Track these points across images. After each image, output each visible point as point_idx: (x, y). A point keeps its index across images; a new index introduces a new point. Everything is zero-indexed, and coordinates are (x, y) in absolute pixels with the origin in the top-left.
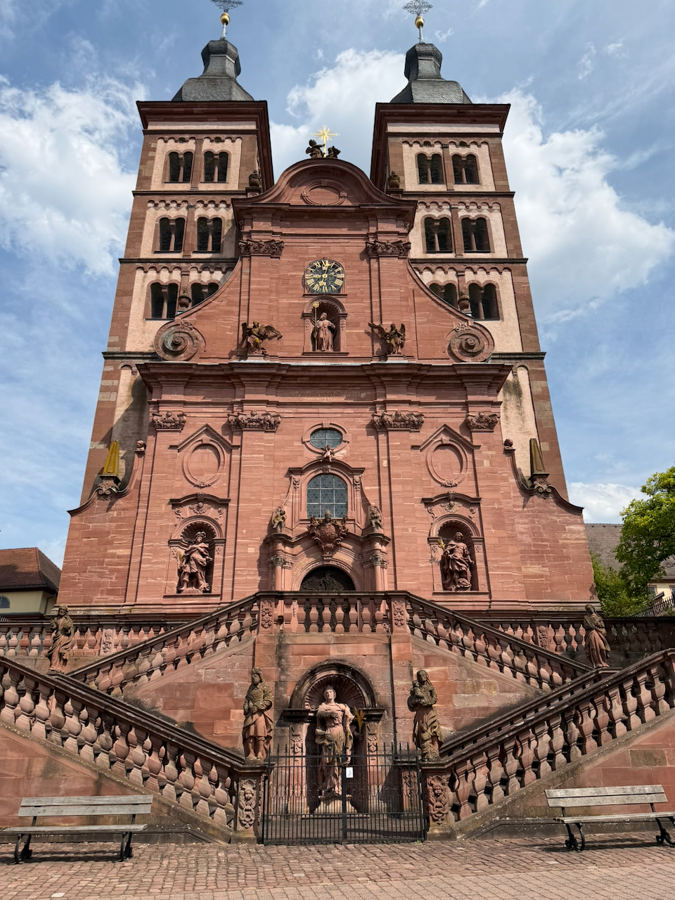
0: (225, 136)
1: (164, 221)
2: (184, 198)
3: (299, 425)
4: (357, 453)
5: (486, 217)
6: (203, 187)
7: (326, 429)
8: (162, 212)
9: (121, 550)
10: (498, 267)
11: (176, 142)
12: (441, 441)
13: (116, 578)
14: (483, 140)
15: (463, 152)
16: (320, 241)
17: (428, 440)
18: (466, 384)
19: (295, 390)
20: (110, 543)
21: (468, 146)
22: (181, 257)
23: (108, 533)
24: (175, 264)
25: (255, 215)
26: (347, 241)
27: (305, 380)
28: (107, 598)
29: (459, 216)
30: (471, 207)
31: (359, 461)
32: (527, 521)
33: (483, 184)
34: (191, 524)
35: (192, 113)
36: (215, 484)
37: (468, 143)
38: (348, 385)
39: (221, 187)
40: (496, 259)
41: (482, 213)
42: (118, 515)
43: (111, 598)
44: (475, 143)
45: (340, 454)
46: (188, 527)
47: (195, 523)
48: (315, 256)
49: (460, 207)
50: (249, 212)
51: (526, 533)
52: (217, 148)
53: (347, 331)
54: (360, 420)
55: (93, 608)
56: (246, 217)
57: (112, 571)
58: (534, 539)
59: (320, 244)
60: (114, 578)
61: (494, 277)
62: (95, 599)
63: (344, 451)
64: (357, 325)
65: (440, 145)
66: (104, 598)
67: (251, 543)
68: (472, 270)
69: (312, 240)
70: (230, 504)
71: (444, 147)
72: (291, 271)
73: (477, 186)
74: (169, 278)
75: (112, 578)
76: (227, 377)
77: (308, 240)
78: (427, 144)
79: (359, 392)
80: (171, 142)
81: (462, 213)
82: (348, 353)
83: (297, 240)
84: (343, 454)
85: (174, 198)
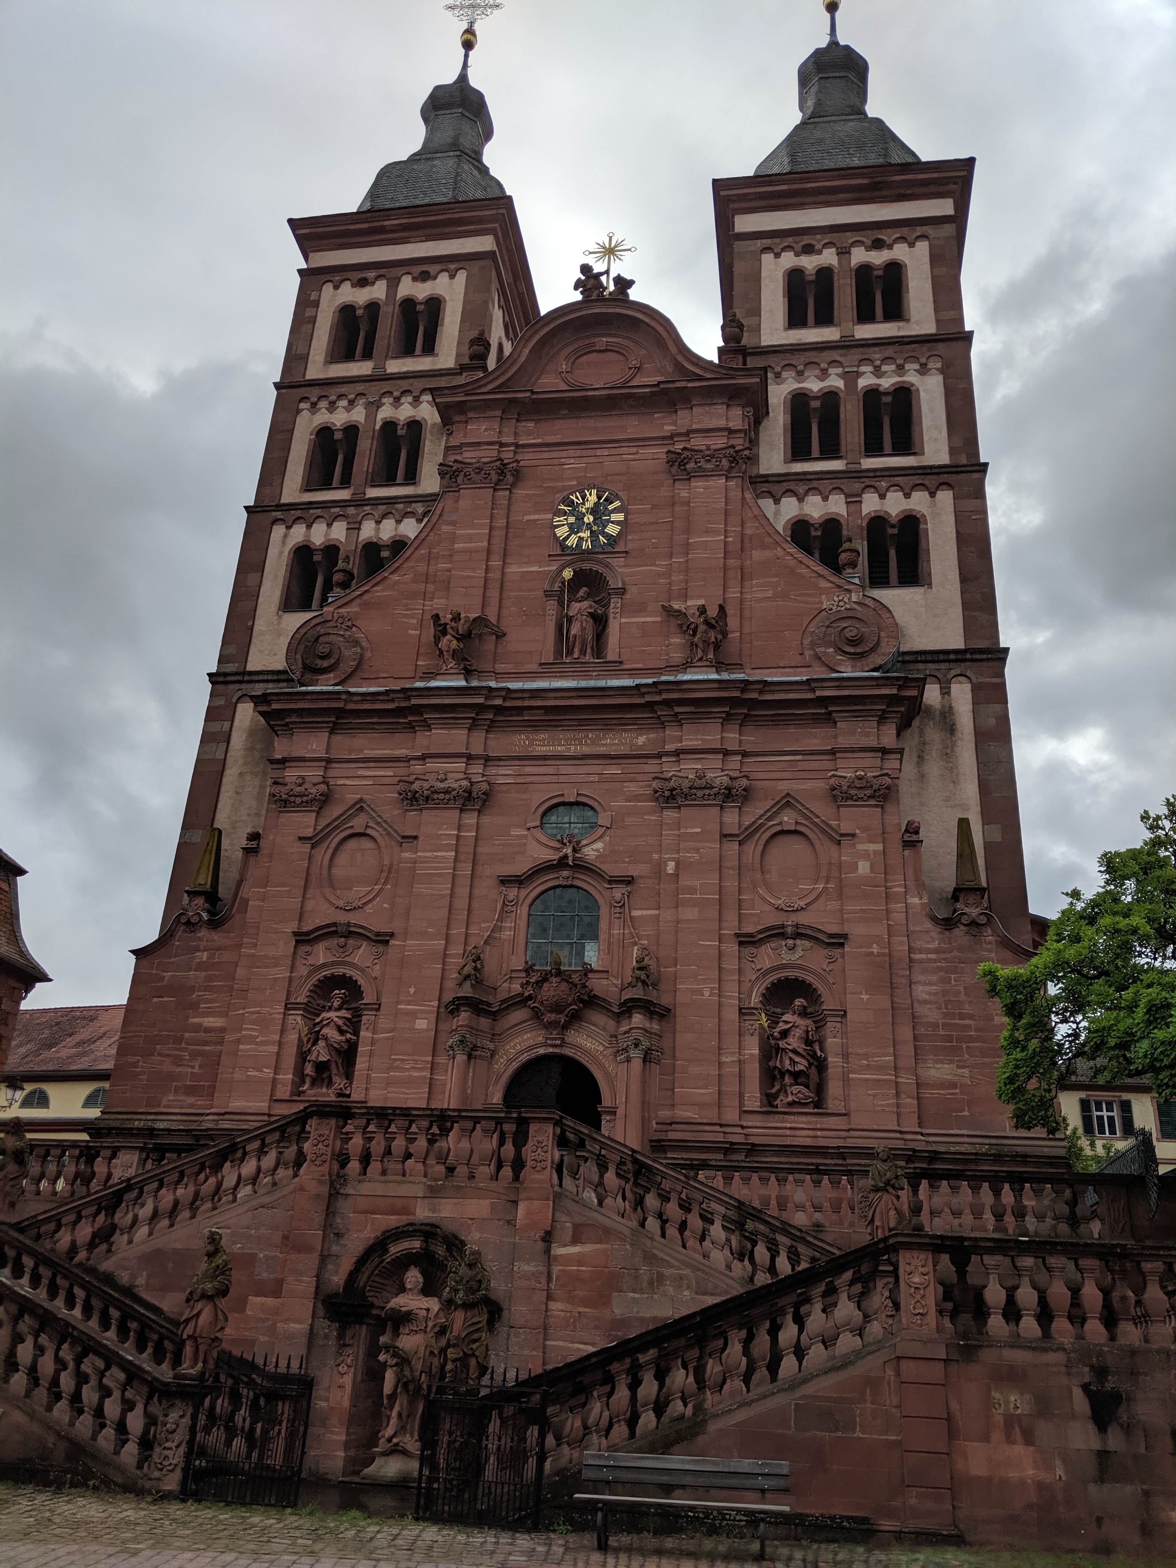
0: (438, 267)
1: (324, 433)
2: (360, 388)
3: (524, 796)
4: (621, 848)
5: (913, 385)
6: (394, 366)
7: (571, 804)
8: (322, 417)
9: (211, 1019)
10: (926, 482)
11: (353, 286)
12: (781, 823)
13: (200, 1067)
14: (920, 230)
15: (878, 258)
16: (585, 453)
17: (754, 823)
18: (834, 715)
19: (520, 732)
20: (194, 1006)
21: (890, 247)
22: (348, 498)
23: (192, 989)
24: (337, 510)
25: (471, 415)
26: (635, 450)
27: (538, 716)
28: (182, 1101)
29: (860, 386)
30: (884, 368)
31: (624, 862)
32: (934, 978)
33: (912, 320)
34: (325, 976)
35: (382, 230)
36: (370, 906)
37: (889, 241)
38: (615, 722)
39: (423, 364)
40: (924, 467)
41: (905, 379)
42: (208, 958)
43: (191, 1100)
44: (902, 239)
45: (592, 851)
46: (319, 980)
47: (332, 974)
48: (575, 483)
49: (863, 369)
50: (461, 408)
51: (931, 1003)
52: (421, 291)
53: (623, 620)
54: (632, 788)
55: (160, 1117)
56: (457, 418)
57: (194, 1055)
58: (946, 1015)
59: (584, 460)
60: (197, 1067)
61: (919, 501)
62: (165, 1101)
63: (599, 845)
64: (641, 608)
65: (834, 250)
66: (178, 1101)
67: (421, 1011)
68: (876, 490)
69: (572, 453)
70: (392, 942)
71: (844, 252)
72: (529, 513)
73: (900, 324)
74: (326, 535)
75: (193, 1067)
76: (400, 712)
77: (564, 454)
78: (808, 250)
79: (634, 735)
80: (346, 287)
81: (865, 381)
82: (621, 662)
83: (545, 455)
84: (597, 850)
85: (343, 389)
